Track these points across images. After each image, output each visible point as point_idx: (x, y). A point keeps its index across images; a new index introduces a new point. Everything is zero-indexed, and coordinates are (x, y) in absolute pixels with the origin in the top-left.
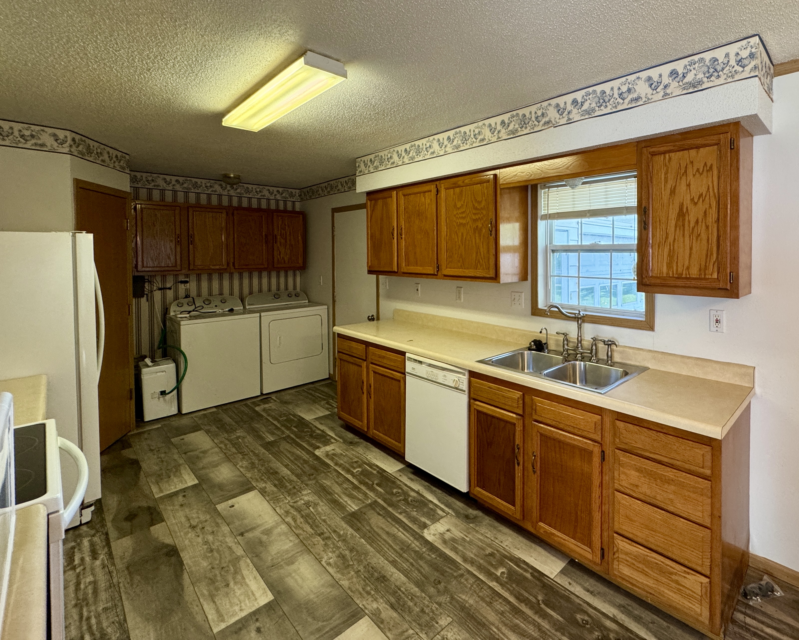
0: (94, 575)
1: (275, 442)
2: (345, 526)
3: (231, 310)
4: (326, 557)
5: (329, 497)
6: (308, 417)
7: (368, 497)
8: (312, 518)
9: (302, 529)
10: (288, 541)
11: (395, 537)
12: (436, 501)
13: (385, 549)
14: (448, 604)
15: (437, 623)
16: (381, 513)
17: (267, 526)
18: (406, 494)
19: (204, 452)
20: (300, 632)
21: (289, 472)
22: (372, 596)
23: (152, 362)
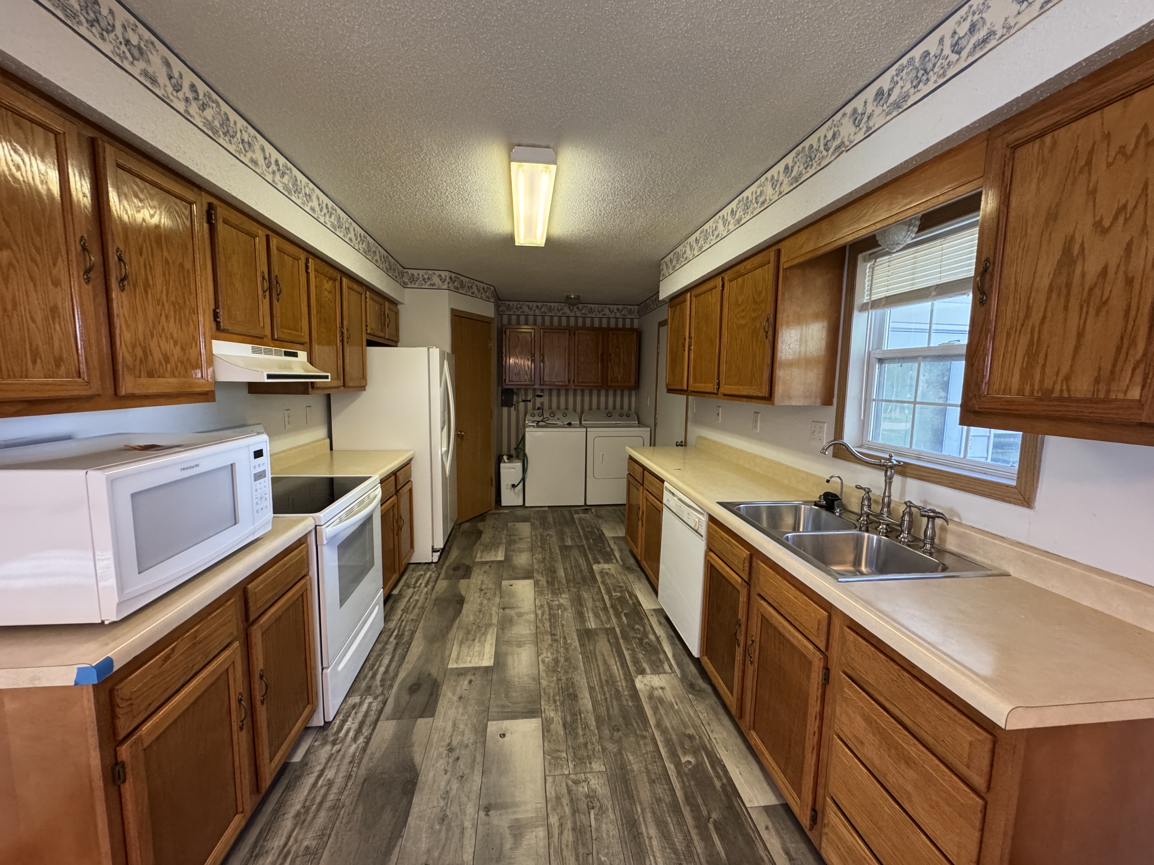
0: (420, 596)
1: (571, 547)
2: (575, 637)
3: (570, 424)
4: (545, 655)
5: (579, 608)
6: (608, 533)
7: (610, 622)
8: (555, 619)
9: (543, 623)
10: (528, 628)
11: (608, 668)
12: (670, 655)
13: (593, 673)
14: (612, 755)
15: (590, 763)
16: (611, 641)
17: (522, 610)
18: (645, 634)
19: (520, 539)
20: (491, 700)
21: (563, 575)
22: (556, 706)
23: (508, 459)
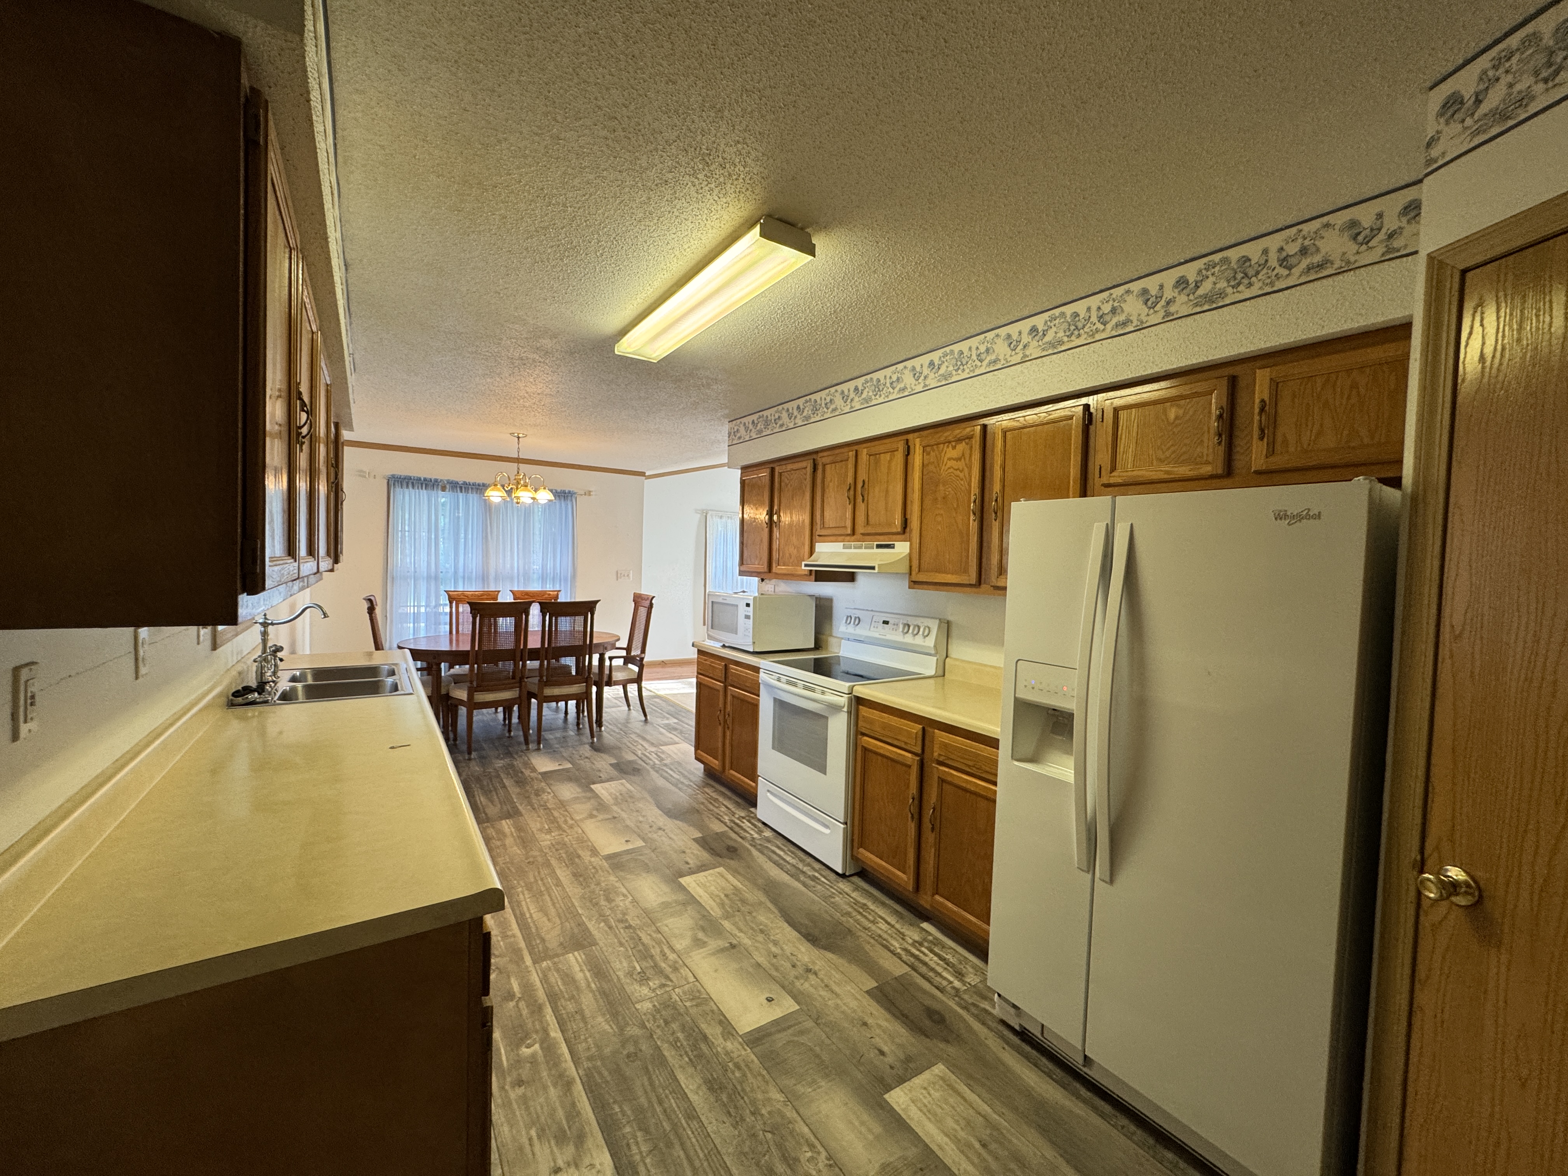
2: (595, 932)
4: (627, 902)
8: (638, 952)
10: (671, 926)
11: (543, 910)
14: (631, 1023)
16: (537, 942)
17: (702, 951)
